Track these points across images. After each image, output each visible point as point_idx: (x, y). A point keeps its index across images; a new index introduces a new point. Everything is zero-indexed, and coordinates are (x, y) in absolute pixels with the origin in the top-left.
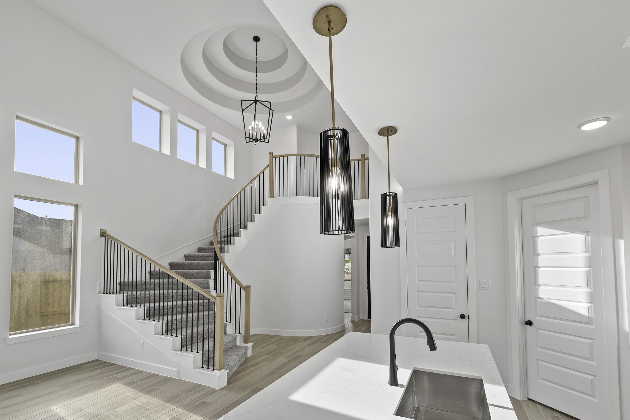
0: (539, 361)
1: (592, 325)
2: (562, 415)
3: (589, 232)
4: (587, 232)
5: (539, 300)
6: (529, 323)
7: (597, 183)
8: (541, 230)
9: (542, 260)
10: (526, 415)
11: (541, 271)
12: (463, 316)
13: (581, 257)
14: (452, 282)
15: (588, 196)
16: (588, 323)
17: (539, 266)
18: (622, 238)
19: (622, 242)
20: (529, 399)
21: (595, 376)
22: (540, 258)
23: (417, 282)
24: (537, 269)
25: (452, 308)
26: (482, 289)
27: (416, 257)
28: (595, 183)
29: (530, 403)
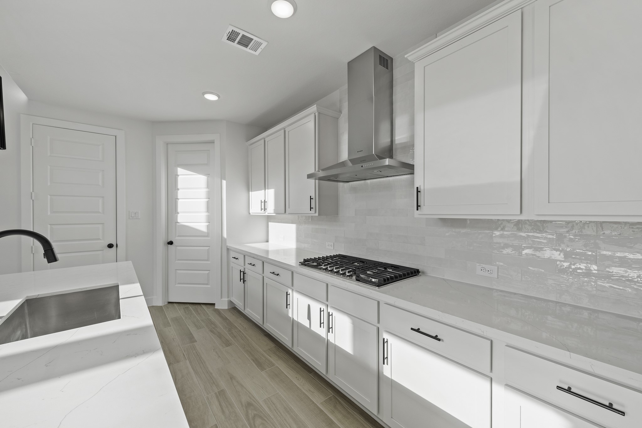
0: (177, 271)
1: (209, 237)
2: (191, 305)
3: (209, 174)
4: (207, 175)
5: (178, 224)
6: (171, 243)
7: (214, 142)
8: (180, 171)
9: (180, 194)
10: (165, 315)
11: (180, 201)
12: (110, 246)
13: (203, 192)
14: (99, 212)
15: (209, 150)
16: (207, 236)
17: (179, 198)
18: (225, 180)
19: (224, 182)
20: (169, 303)
21: (210, 270)
22: (179, 192)
23: (49, 213)
24: (177, 200)
25: (99, 239)
26: (131, 218)
27: (49, 184)
28: (213, 142)
29: (170, 304)
